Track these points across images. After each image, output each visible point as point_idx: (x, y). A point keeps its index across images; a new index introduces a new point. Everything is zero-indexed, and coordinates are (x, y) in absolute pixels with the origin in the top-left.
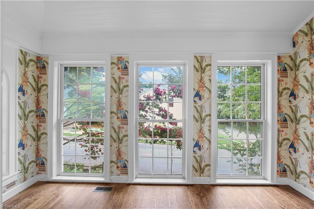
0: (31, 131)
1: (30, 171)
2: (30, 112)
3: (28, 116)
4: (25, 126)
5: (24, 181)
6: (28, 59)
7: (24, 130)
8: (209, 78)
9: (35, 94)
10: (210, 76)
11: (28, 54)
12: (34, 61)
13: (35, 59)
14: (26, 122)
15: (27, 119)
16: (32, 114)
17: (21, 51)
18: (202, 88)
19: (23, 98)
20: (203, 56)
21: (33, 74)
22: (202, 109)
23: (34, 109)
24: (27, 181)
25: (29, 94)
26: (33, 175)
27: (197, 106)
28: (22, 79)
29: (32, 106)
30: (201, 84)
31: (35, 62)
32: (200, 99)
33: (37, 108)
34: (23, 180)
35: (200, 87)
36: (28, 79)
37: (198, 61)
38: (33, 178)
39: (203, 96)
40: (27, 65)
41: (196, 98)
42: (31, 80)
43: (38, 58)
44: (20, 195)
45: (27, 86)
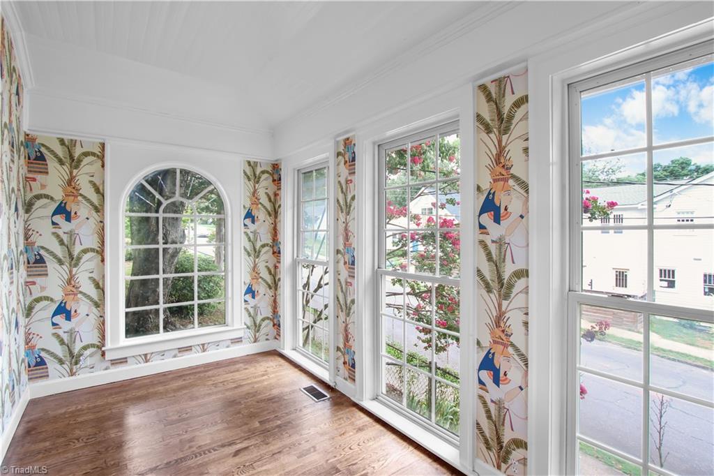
0: (264, 274)
1: (263, 330)
2: (263, 246)
3: (260, 252)
4: (255, 266)
5: (255, 342)
6: (258, 170)
7: (254, 270)
8: (524, 144)
9: (270, 220)
10: (527, 139)
11: (259, 165)
12: (268, 172)
13: (269, 169)
14: (257, 260)
15: (258, 256)
16: (267, 248)
17: (249, 162)
18: (502, 183)
19: (252, 227)
20: (505, 77)
21: (267, 191)
22: (503, 251)
23: (270, 242)
24: (259, 343)
25: (261, 221)
26: (267, 337)
27: (488, 240)
28: (251, 200)
29: (266, 238)
30: (499, 169)
31: (270, 174)
32: (497, 220)
33: (274, 240)
34: (252, 340)
35: (495, 181)
36: (259, 200)
37: (489, 98)
38: (267, 342)
39: (506, 209)
40: (257, 179)
41: (485, 215)
42: (264, 200)
43: (274, 167)
44: (248, 357)
45: (258, 209)
